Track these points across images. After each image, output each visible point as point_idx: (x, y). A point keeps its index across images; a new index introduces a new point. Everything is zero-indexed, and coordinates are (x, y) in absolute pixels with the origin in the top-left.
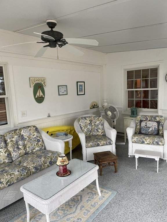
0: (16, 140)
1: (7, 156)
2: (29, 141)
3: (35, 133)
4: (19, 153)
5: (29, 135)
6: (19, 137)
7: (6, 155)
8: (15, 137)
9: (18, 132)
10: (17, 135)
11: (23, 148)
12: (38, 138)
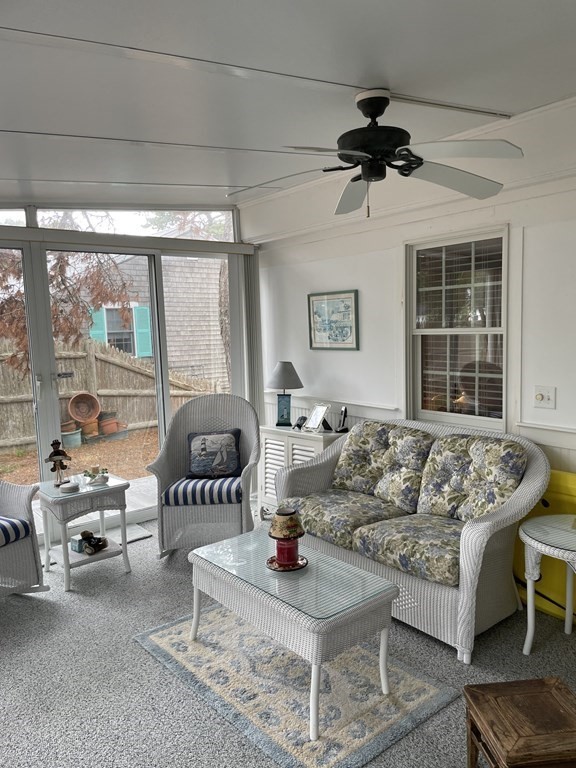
0: (444, 464)
1: (403, 491)
2: (475, 486)
3: (492, 468)
4: (433, 501)
5: (480, 467)
6: (458, 458)
7: (403, 487)
8: (444, 454)
9: (461, 445)
10: (453, 452)
11: (450, 494)
12: (496, 490)
